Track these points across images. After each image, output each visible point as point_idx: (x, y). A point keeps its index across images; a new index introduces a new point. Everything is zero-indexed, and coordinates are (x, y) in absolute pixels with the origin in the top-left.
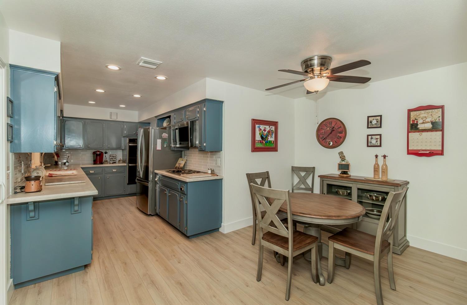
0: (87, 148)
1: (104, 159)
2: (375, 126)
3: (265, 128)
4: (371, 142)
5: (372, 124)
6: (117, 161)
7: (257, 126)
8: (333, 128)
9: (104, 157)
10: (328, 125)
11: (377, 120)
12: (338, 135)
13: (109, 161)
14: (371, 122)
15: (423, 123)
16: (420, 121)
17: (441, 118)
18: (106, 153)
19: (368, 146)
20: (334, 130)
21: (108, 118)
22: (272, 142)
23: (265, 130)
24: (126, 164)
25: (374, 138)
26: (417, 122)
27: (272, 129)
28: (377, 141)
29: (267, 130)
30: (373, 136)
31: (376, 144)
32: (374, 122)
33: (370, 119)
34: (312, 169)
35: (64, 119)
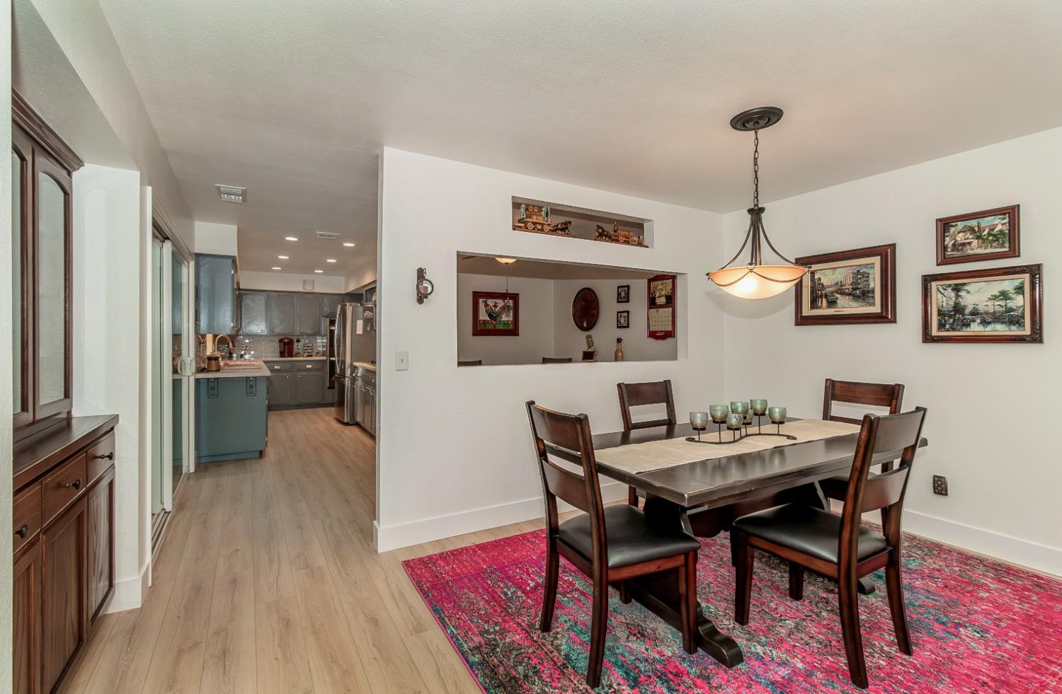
0: (272, 332)
1: (295, 351)
2: (624, 300)
3: (496, 303)
4: (620, 322)
5: (621, 297)
6: (314, 354)
7: (481, 300)
8: (588, 302)
9: (295, 346)
11: (625, 291)
12: (592, 312)
13: (302, 353)
14: (620, 295)
15: (660, 297)
16: (657, 295)
17: (672, 291)
18: (298, 341)
19: (618, 327)
20: (588, 306)
21: (301, 289)
22: (510, 323)
23: (495, 306)
24: (325, 358)
25: (623, 315)
26: (655, 295)
27: (508, 304)
28: (625, 321)
29: (500, 306)
31: (625, 324)
32: (623, 294)
33: (620, 290)
35: (241, 292)
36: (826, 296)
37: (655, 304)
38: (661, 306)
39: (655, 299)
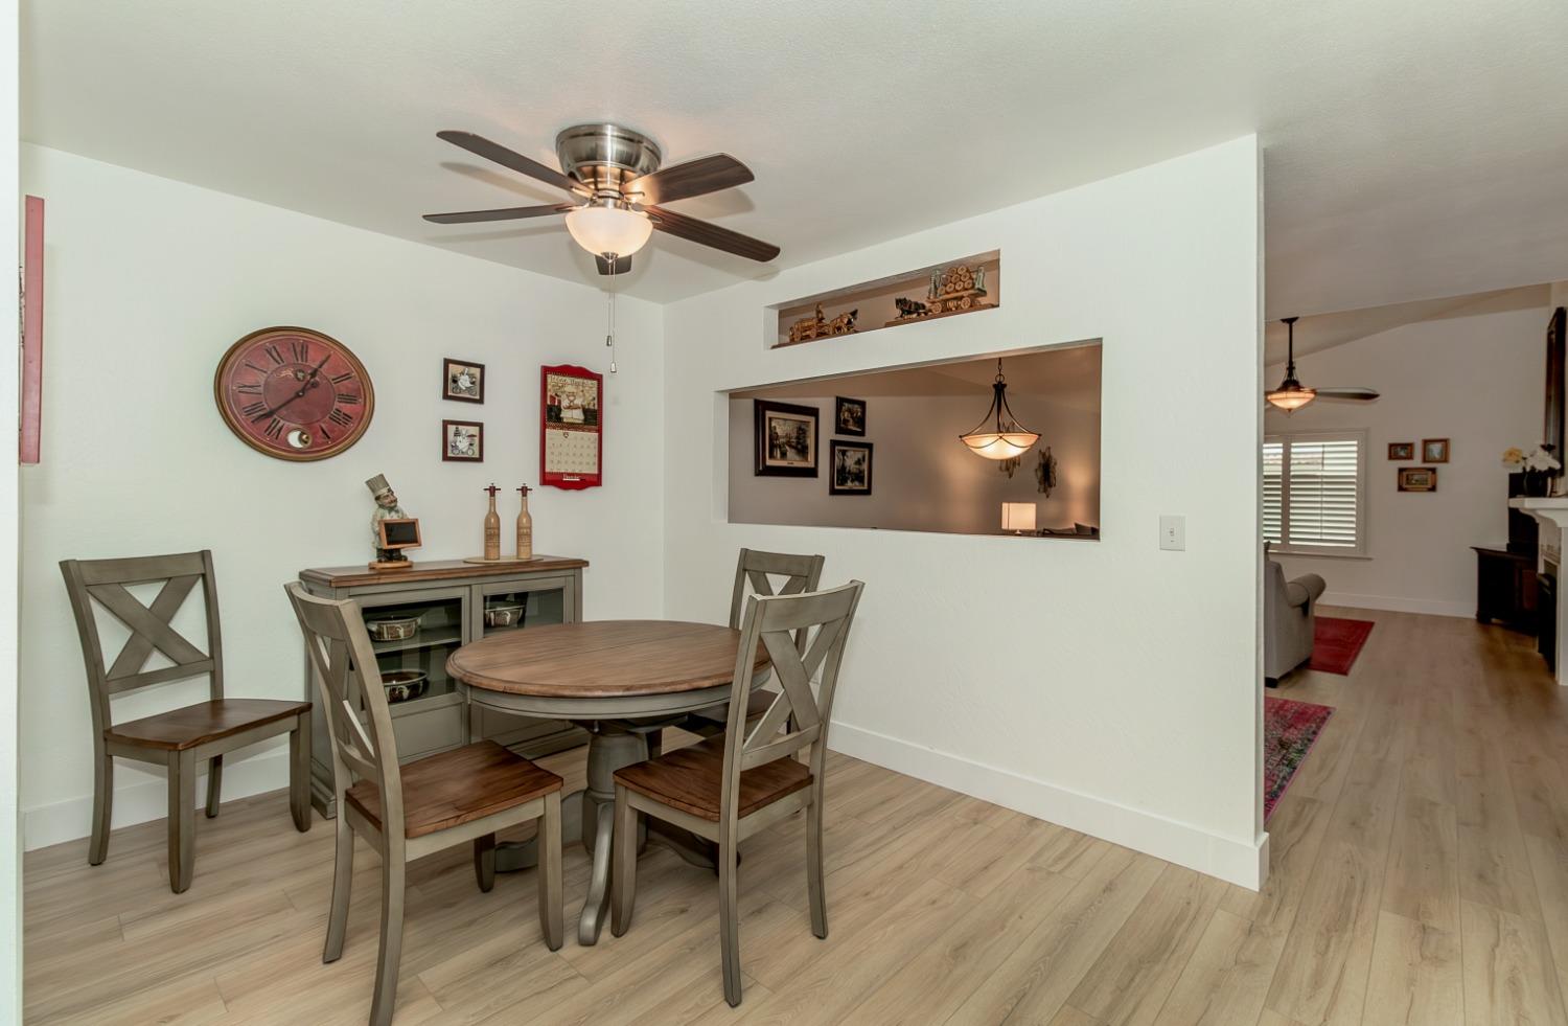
2: (468, 396)
4: (455, 447)
5: (457, 387)
8: (313, 375)
10: (288, 356)
11: (471, 376)
12: (337, 405)
14: (455, 381)
15: (569, 408)
16: (565, 403)
17: (596, 401)
19: (446, 458)
20: (315, 385)
25: (464, 432)
26: (560, 402)
28: (471, 445)
30: (460, 427)
31: (470, 453)
32: (464, 382)
33: (454, 369)
34: (198, 560)
36: (780, 447)
37: (559, 419)
38: (572, 426)
39: (560, 410)
